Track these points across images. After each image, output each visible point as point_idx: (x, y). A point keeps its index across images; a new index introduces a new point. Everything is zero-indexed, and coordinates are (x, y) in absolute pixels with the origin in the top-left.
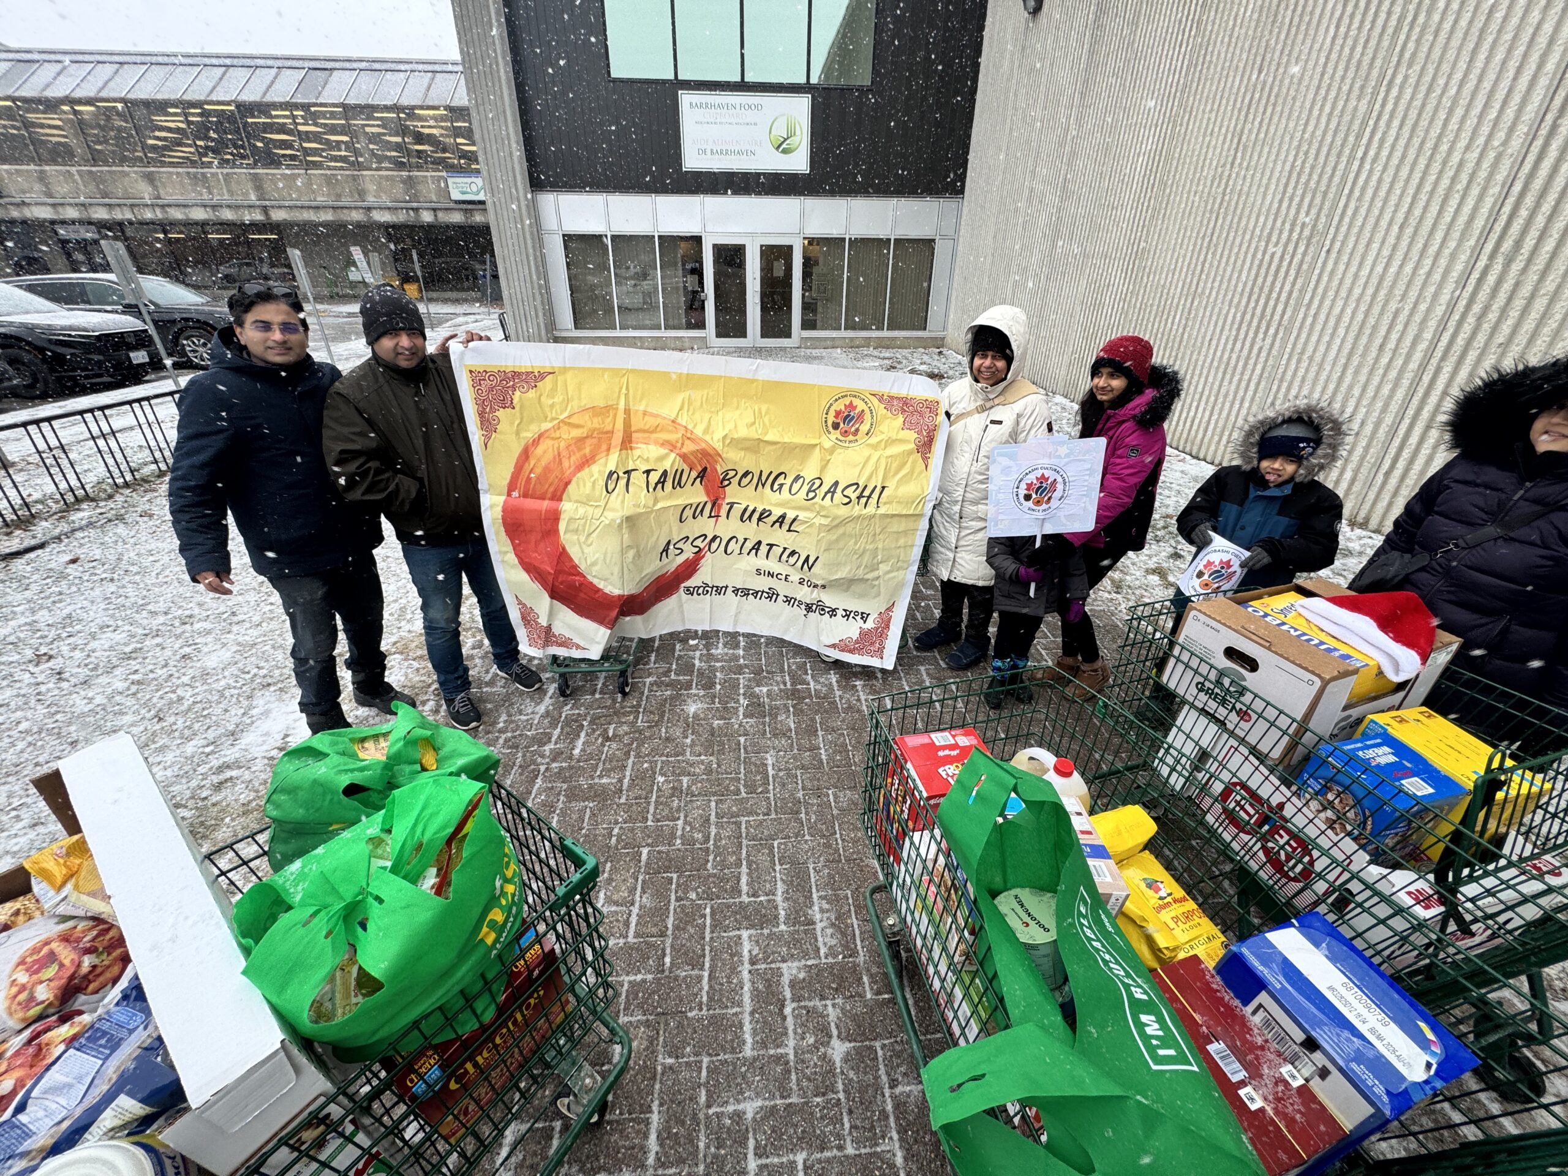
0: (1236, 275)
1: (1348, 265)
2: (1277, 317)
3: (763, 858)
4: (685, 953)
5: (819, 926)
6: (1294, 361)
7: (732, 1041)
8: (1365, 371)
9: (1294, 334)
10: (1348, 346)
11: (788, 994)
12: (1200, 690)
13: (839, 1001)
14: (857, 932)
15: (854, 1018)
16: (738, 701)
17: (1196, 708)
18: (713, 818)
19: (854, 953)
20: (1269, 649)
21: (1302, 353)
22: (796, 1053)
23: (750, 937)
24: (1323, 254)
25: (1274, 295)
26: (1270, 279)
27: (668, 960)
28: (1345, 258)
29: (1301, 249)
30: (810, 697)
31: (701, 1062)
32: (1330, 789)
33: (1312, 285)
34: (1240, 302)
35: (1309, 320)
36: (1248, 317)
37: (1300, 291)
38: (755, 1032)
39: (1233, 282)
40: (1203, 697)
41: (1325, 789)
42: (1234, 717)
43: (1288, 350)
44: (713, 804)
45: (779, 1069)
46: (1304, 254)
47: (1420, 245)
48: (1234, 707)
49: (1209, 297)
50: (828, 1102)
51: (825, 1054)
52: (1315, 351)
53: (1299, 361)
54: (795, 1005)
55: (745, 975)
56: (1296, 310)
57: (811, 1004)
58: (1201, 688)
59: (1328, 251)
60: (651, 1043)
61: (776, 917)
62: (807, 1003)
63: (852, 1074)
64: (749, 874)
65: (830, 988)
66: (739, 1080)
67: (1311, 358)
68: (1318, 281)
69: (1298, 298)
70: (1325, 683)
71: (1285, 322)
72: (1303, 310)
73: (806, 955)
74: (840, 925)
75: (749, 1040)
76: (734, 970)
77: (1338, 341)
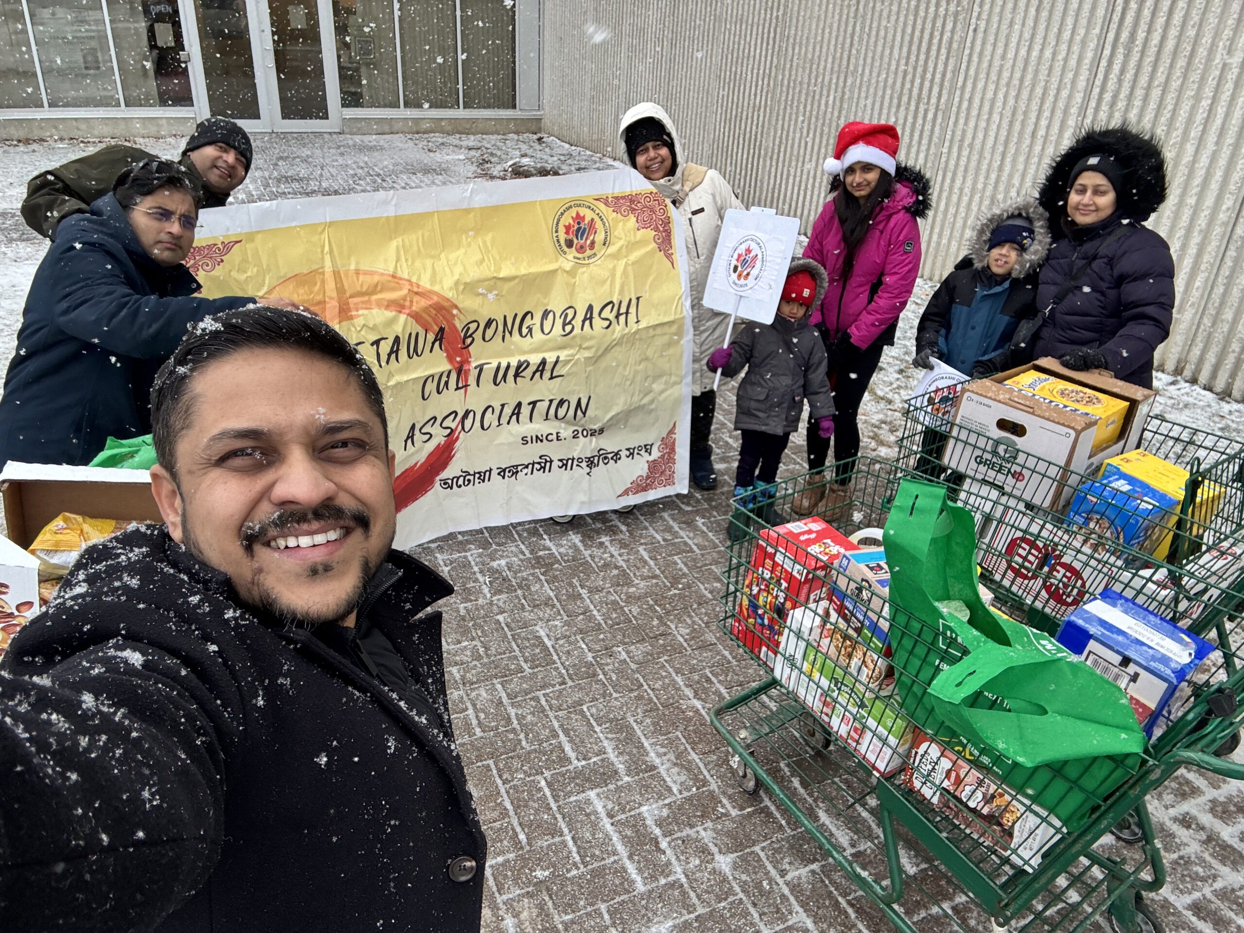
0: (887, 52)
1: (995, 45)
2: (933, 101)
3: (576, 722)
4: (538, 826)
5: (662, 770)
6: (955, 149)
7: (622, 884)
8: (1022, 159)
9: (952, 119)
10: (1003, 133)
11: (657, 831)
12: (980, 463)
13: (709, 824)
14: (701, 765)
15: (728, 834)
16: (476, 580)
17: (977, 480)
18: (505, 700)
19: (705, 783)
20: (1033, 414)
21: (962, 141)
22: (687, 876)
23: (598, 795)
24: (971, 33)
25: (929, 76)
26: (922, 57)
27: (522, 837)
28: (991, 39)
29: (949, 26)
30: (558, 562)
31: (599, 909)
32: (1091, 519)
33: (964, 66)
34: (894, 83)
35: (965, 104)
36: (905, 99)
37: (953, 72)
38: (640, 871)
39: (886, 60)
40: (982, 469)
41: (1088, 520)
42: (1010, 480)
43: (948, 137)
44: (499, 687)
45: (676, 893)
46: (953, 31)
47: (1055, 30)
48: (1009, 471)
49: (862, 75)
50: (732, 903)
51: (714, 869)
52: (974, 138)
53: (960, 149)
54: (668, 839)
55: (609, 828)
56: (951, 94)
57: (684, 834)
58: (980, 461)
59: (975, 30)
60: (542, 909)
61: (616, 772)
62: (679, 835)
63: (744, 877)
64: (571, 741)
65: (695, 816)
66: (643, 912)
67: (971, 146)
68: (969, 62)
69: (952, 79)
70: (1078, 433)
71: (942, 106)
72: (958, 92)
73: (660, 796)
74: (682, 763)
75: (639, 879)
76: (595, 826)
77: (994, 127)
